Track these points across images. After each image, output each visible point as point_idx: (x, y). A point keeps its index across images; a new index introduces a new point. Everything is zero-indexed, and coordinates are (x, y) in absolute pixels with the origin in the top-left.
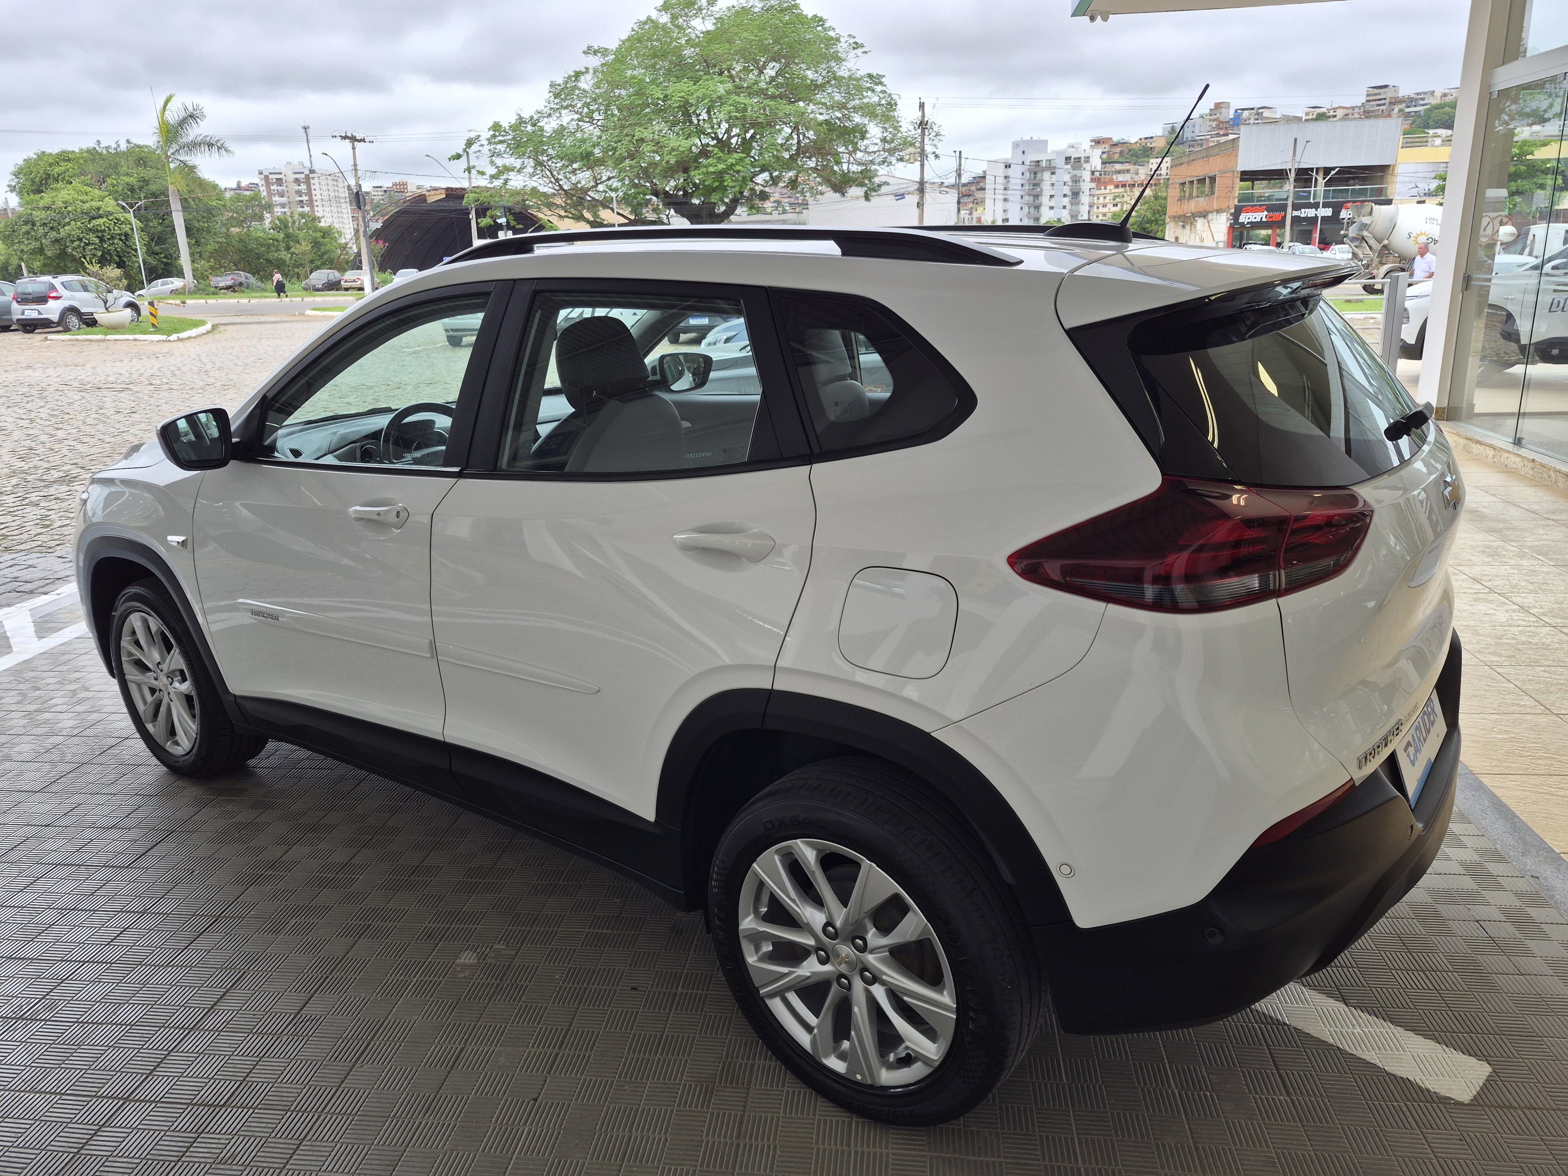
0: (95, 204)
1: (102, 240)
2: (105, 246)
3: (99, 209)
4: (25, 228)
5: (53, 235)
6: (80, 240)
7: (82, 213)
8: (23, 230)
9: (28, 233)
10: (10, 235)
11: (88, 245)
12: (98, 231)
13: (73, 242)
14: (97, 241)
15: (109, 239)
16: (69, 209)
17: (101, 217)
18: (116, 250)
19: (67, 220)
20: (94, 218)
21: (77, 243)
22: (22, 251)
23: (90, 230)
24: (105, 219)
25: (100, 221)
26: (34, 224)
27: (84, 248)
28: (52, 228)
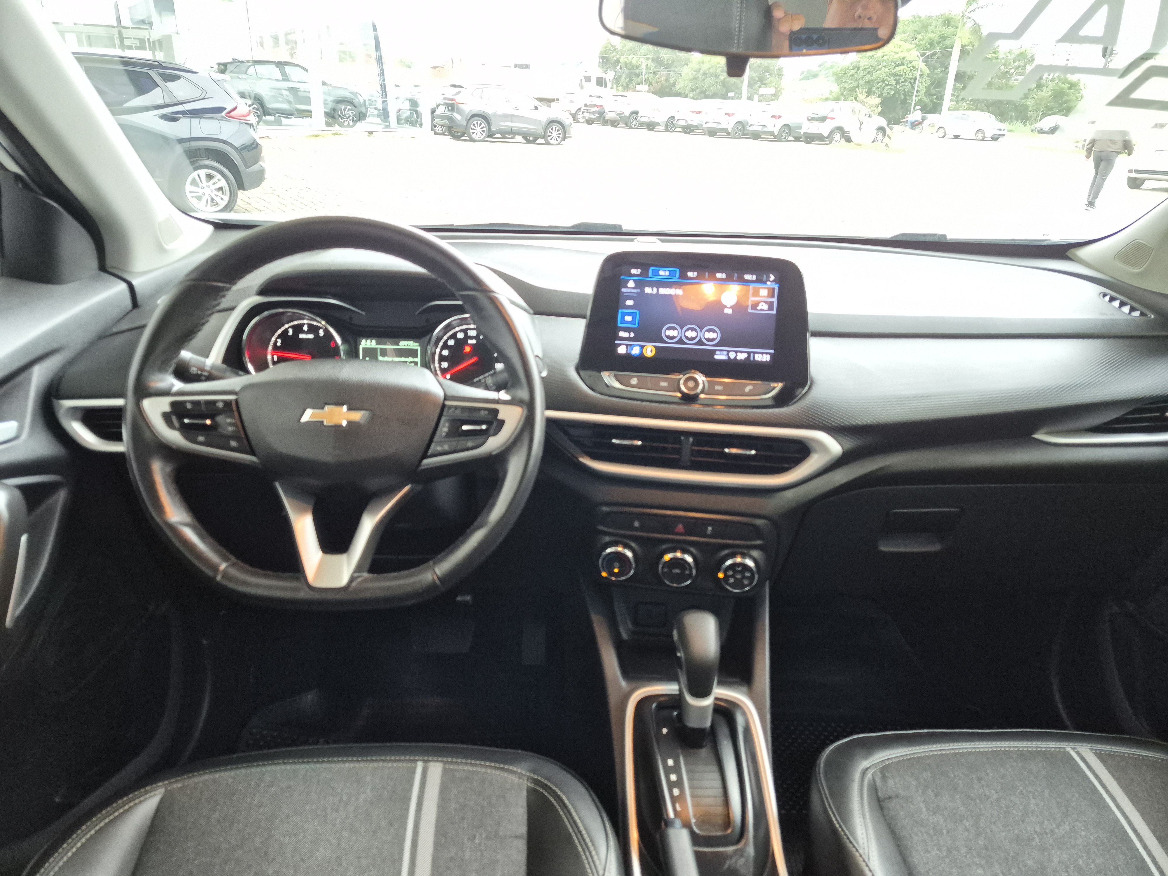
0: (902, 55)
1: (897, 82)
2: (898, 87)
3: (904, 58)
4: (853, 72)
5: (868, 77)
6: (883, 81)
7: (892, 62)
8: (851, 73)
9: (853, 75)
10: (842, 76)
11: (887, 85)
12: (897, 75)
13: (878, 83)
14: (894, 82)
15: (902, 82)
16: (885, 58)
17: (904, 65)
18: (904, 90)
19: (880, 67)
20: (898, 65)
21: (880, 84)
22: (845, 88)
23: (893, 74)
24: (905, 67)
25: (902, 67)
26: (858, 69)
27: (884, 88)
28: (869, 73)
